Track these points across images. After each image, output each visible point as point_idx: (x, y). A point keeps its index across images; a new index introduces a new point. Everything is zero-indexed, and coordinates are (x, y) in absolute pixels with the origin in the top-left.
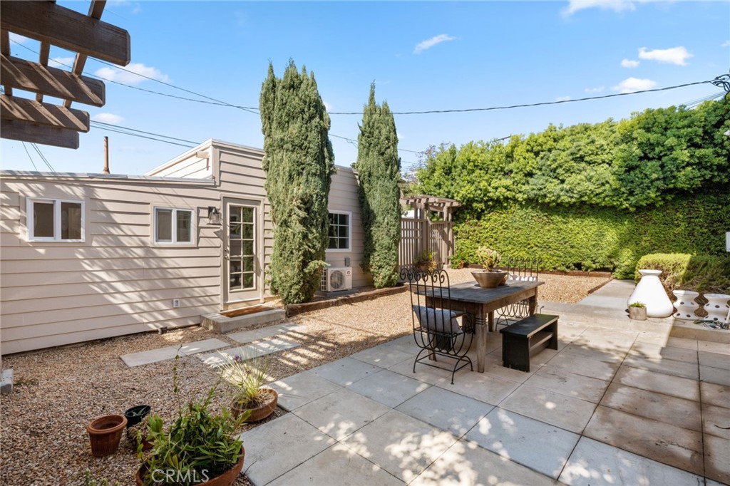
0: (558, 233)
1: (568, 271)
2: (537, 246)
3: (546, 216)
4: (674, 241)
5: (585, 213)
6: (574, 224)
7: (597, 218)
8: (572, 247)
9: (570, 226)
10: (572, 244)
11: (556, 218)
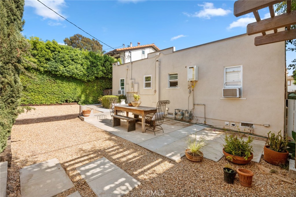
0: (59, 88)
1: (62, 103)
2: (48, 93)
3: (54, 80)
4: (93, 92)
5: (70, 81)
6: (65, 84)
7: (74, 83)
8: (64, 93)
9: (64, 85)
10: (65, 92)
11: (58, 81)
